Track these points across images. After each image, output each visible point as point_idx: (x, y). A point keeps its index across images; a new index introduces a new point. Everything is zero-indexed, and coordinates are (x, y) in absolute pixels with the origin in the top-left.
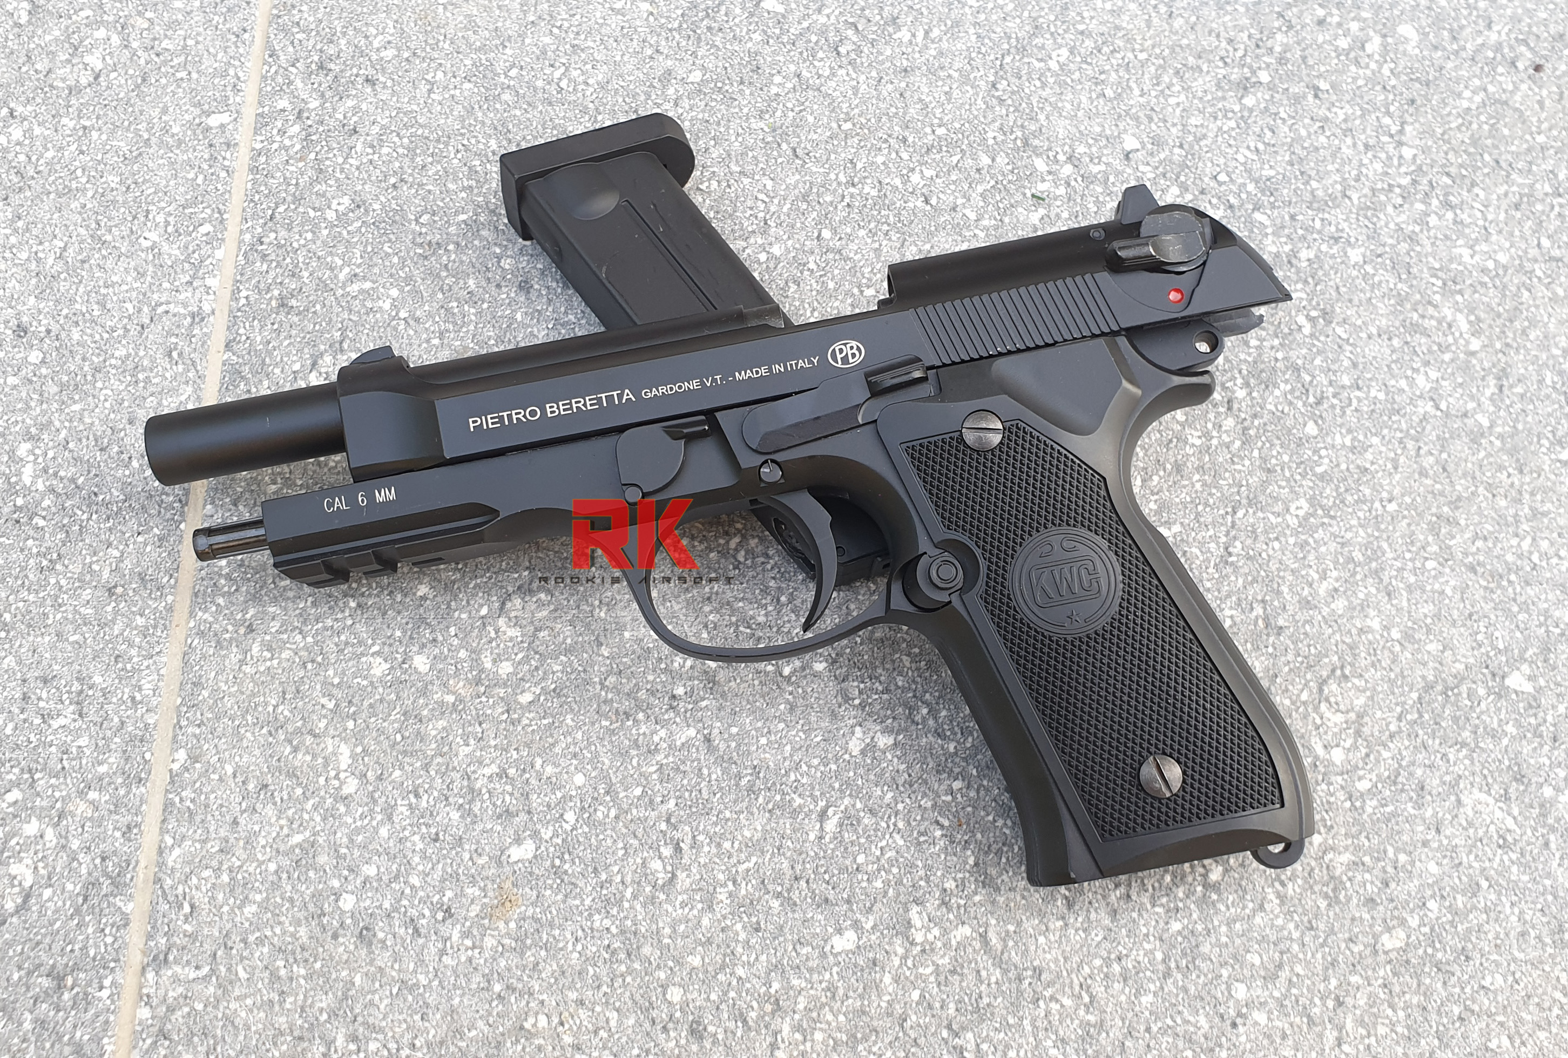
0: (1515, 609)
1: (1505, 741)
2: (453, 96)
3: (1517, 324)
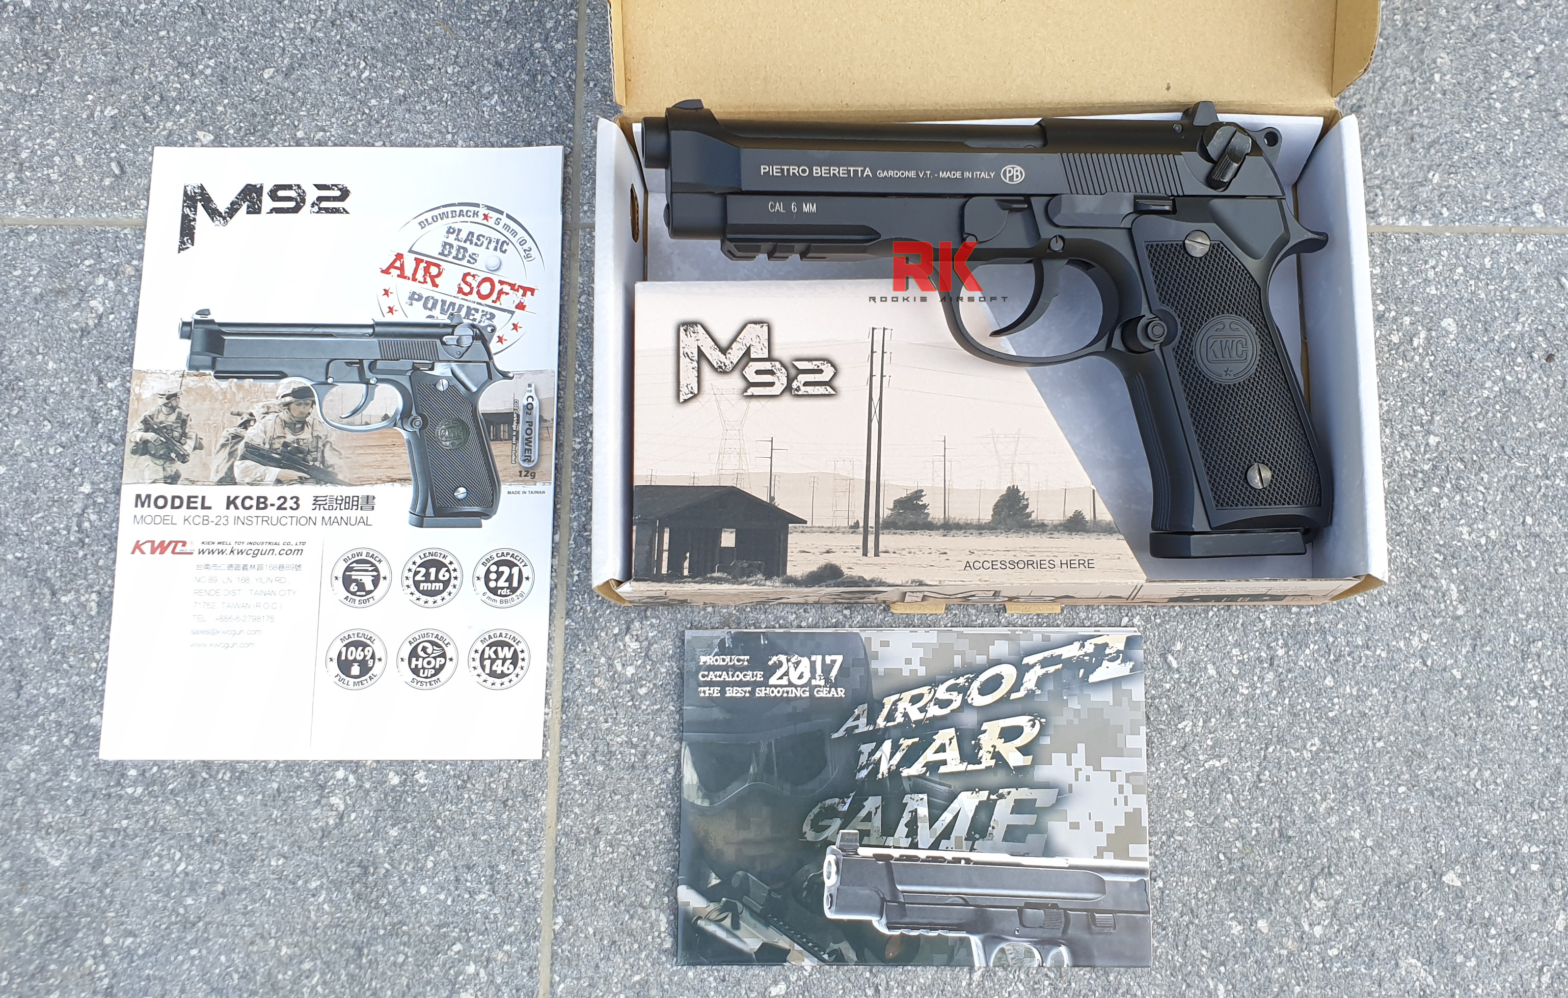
0: (1458, 823)
1: (1435, 922)
3: (1495, 593)
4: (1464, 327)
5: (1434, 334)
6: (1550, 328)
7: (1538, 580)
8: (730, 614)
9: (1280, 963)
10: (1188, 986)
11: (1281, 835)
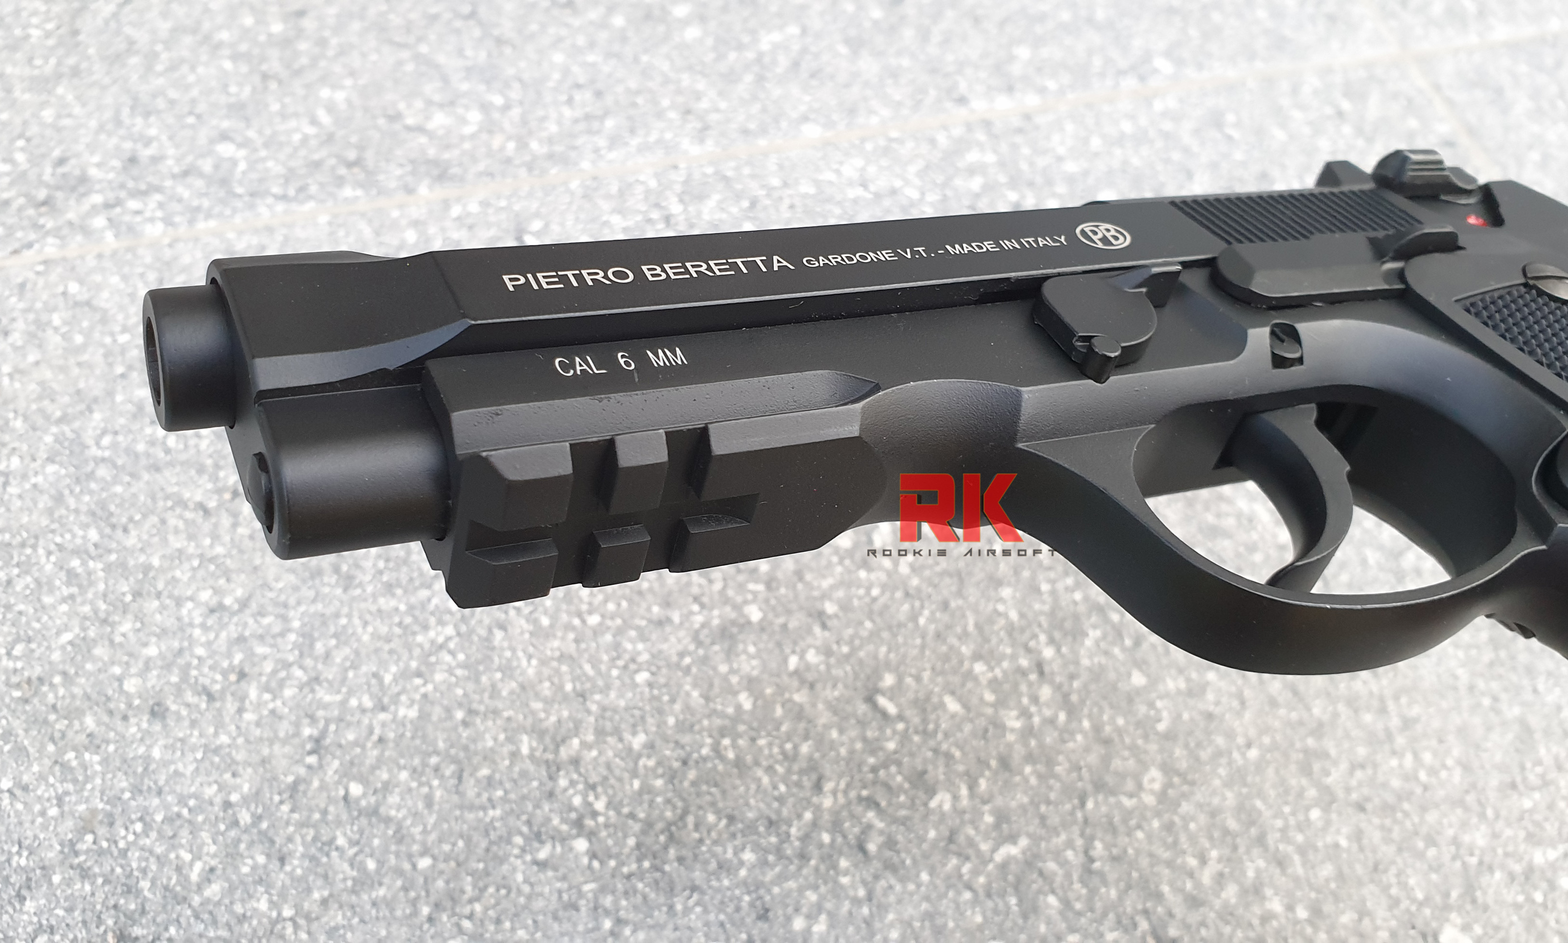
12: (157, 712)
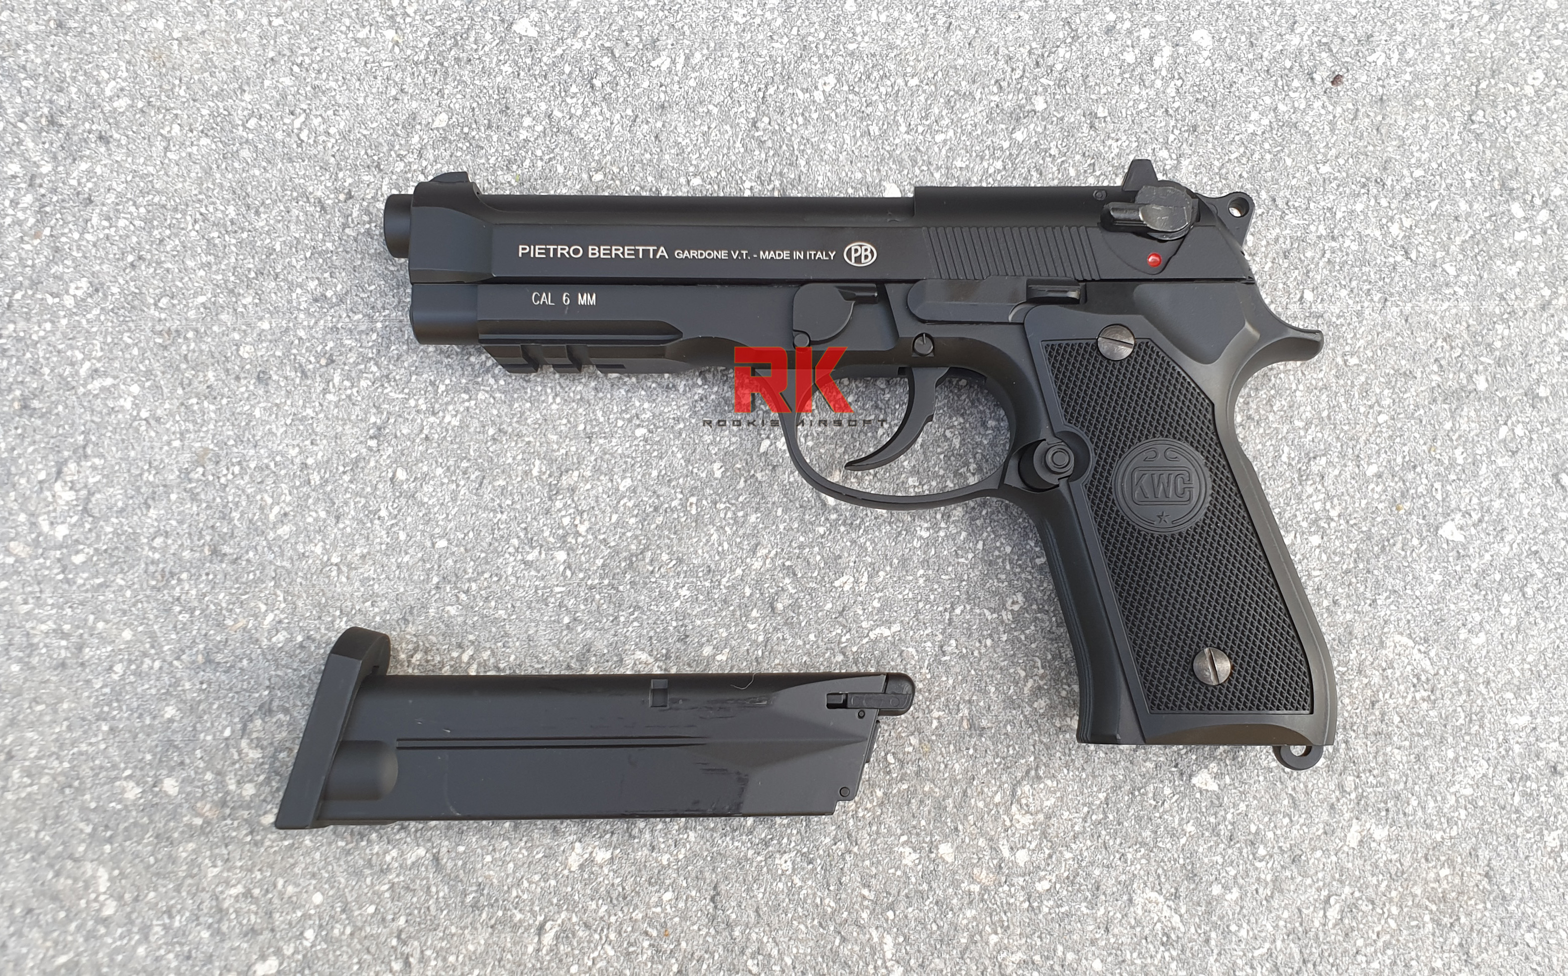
1: (1183, 841)
2: (190, 155)
4: (1221, 40)
5: (1181, 50)
6: (1337, 41)
7: (1321, 375)
8: (206, 450)
9: (971, 902)
10: (844, 940)
11: (972, 726)
12: (262, 378)
